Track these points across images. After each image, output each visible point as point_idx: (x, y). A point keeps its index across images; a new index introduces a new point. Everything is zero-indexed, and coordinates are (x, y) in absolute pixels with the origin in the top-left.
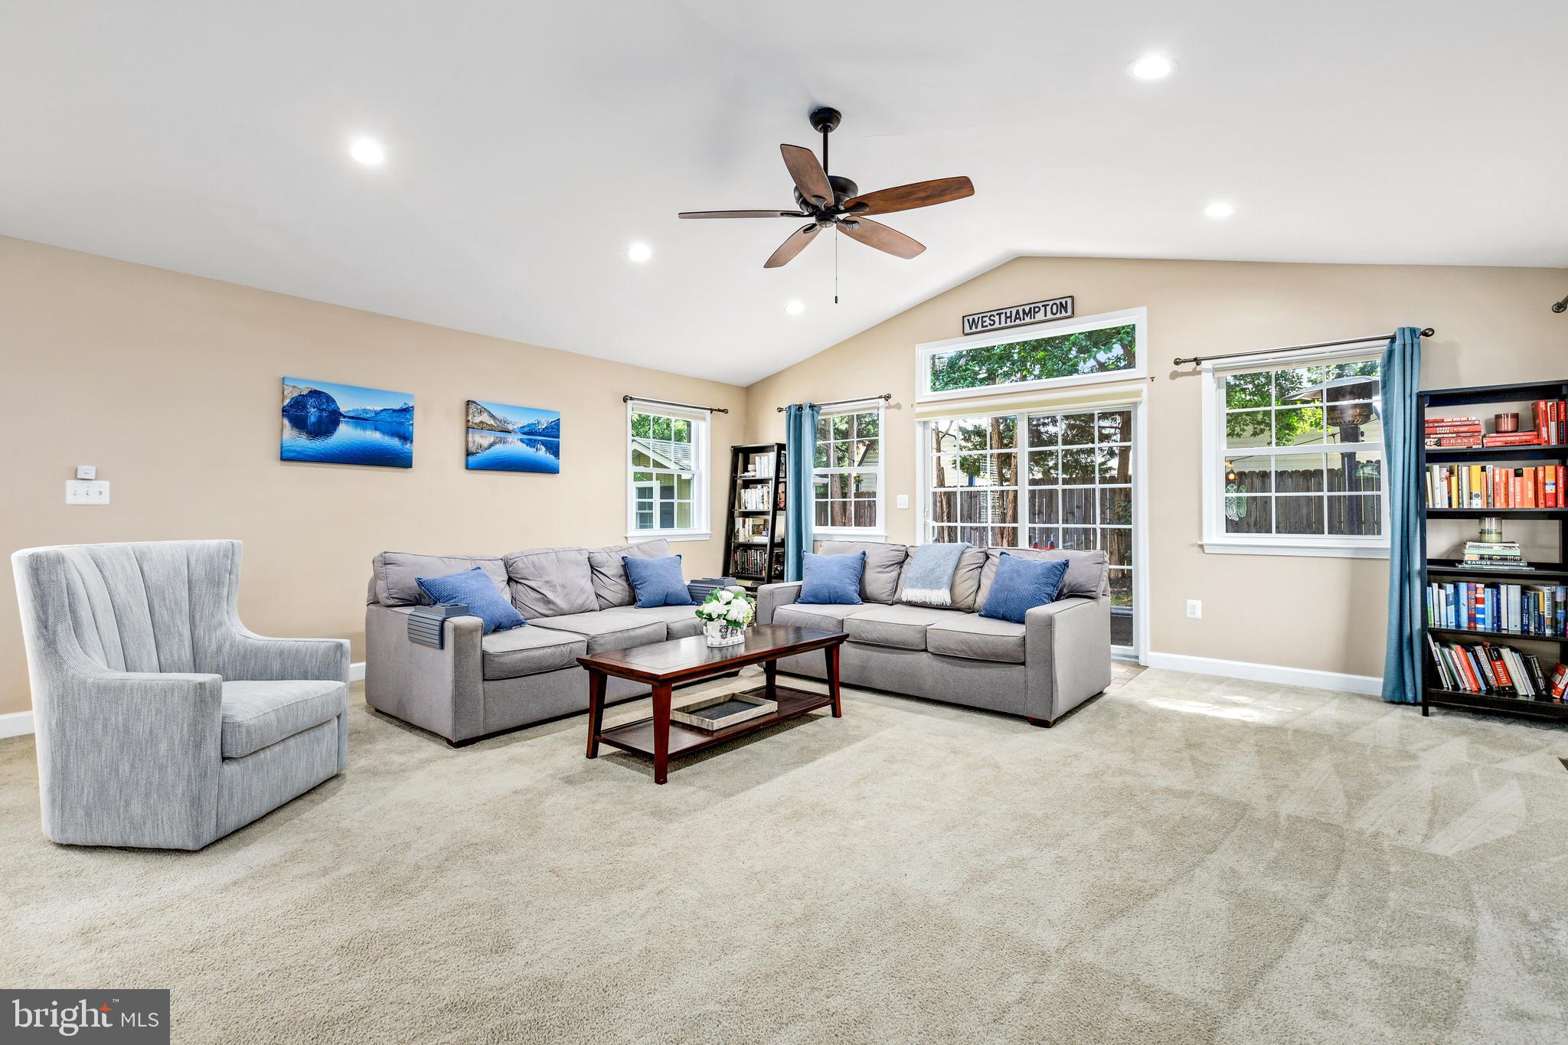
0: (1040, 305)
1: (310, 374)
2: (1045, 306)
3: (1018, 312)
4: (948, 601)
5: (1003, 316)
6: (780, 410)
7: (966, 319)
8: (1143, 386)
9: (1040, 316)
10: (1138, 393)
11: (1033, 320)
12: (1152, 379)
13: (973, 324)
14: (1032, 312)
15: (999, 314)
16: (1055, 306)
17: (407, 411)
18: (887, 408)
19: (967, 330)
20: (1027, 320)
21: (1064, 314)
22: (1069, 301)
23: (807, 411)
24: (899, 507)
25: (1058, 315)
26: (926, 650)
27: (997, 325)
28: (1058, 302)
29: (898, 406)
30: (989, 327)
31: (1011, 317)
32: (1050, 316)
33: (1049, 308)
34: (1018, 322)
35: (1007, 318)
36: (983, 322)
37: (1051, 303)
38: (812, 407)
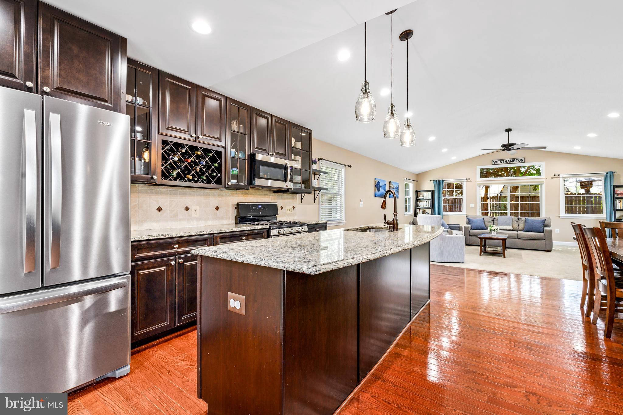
0: (515, 159)
1: (379, 178)
2: (517, 160)
3: (509, 160)
4: (512, 228)
5: (504, 161)
6: (431, 181)
7: (493, 161)
8: (544, 180)
9: (515, 162)
10: (543, 182)
11: (513, 163)
12: (547, 178)
13: (495, 162)
14: (513, 161)
15: (503, 161)
16: (520, 160)
17: (385, 185)
18: (467, 182)
19: (493, 163)
20: (512, 162)
21: (522, 162)
22: (524, 159)
23: (441, 182)
24: (471, 207)
25: (521, 162)
26: (518, 238)
27: (502, 163)
28: (521, 159)
29: (471, 181)
30: (500, 163)
31: (507, 161)
32: (518, 162)
33: (518, 160)
34: (509, 163)
35: (505, 161)
36: (498, 162)
37: (519, 159)
38: (443, 180)
